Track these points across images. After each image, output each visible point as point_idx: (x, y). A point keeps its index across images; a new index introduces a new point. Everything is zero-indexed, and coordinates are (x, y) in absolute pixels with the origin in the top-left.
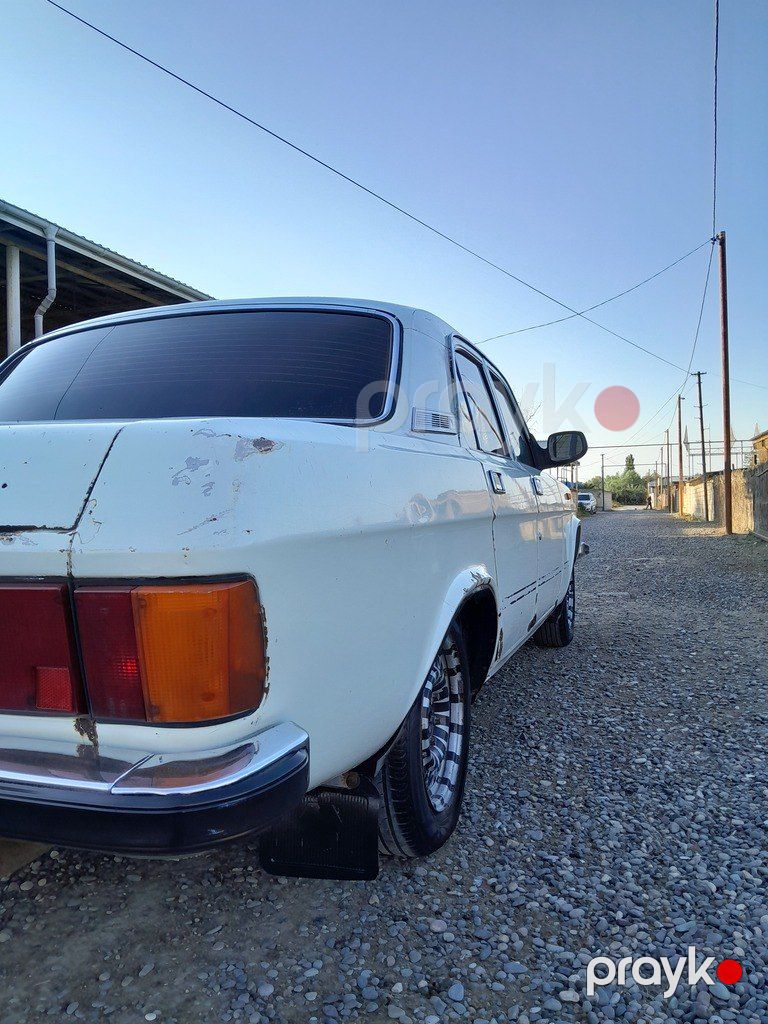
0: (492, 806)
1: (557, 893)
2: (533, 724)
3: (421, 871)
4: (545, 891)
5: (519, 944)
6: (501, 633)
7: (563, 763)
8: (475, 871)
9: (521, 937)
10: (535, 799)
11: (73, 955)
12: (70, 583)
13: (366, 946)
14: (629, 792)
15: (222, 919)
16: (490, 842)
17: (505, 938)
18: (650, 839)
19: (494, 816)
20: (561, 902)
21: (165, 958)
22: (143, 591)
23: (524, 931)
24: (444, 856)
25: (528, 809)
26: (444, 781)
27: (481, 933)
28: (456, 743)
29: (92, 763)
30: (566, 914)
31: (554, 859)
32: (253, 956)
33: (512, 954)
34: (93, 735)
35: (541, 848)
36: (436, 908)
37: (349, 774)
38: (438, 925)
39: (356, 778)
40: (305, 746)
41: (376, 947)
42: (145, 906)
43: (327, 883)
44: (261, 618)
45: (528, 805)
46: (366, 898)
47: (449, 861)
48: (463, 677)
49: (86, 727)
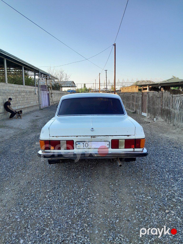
29: (134, 151)
34: (134, 149)
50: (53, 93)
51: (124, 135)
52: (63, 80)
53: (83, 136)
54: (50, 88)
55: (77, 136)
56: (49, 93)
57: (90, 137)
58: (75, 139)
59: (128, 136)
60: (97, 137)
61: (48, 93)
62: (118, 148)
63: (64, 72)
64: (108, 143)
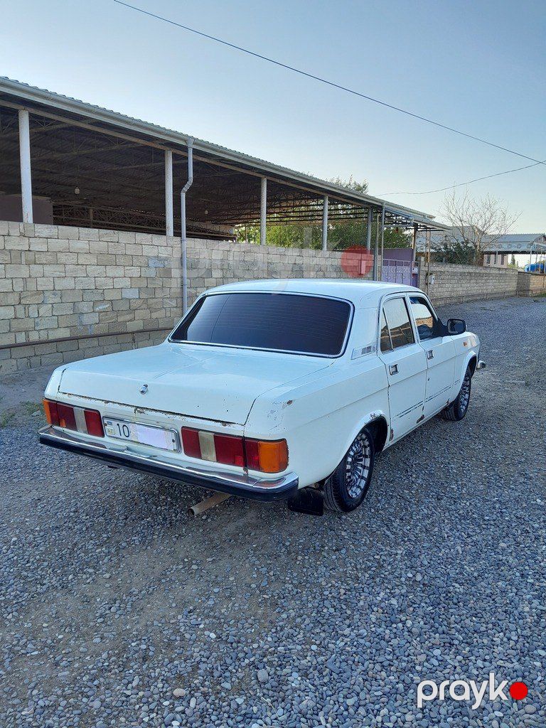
0: (380, 498)
1: (389, 529)
2: (415, 464)
3: (344, 517)
4: (385, 529)
5: (368, 542)
6: (392, 431)
7: (419, 484)
8: (363, 519)
9: (370, 541)
10: (398, 497)
11: (231, 528)
12: (244, 438)
13: (320, 536)
14: (439, 499)
15: (276, 523)
16: (373, 510)
17: (364, 540)
18: (434, 518)
19: (379, 501)
20: (388, 533)
21: (258, 532)
22: (261, 442)
23: (371, 539)
24: (354, 513)
25: (394, 501)
26: (359, 487)
27: (357, 538)
28: (366, 473)
29: (247, 478)
30: (389, 536)
31: (393, 519)
32: (284, 534)
33: (365, 544)
34: (247, 472)
35: (391, 515)
36: (345, 529)
37: (316, 484)
38: (343, 533)
39: (318, 485)
40: (297, 479)
41: (322, 537)
42: (251, 516)
43: (311, 516)
44: (287, 448)
45: (394, 499)
46: (323, 523)
47: (355, 515)
48: (371, 449)
49: (245, 470)
50: (431, 274)
51: (213, 420)
52: (492, 231)
53: (118, 403)
54: (423, 259)
55: (108, 402)
56: (419, 271)
57: (133, 409)
58: (104, 409)
59: (224, 423)
60: (147, 412)
61: (416, 270)
62: (199, 456)
63: (497, 206)
64: (172, 436)
